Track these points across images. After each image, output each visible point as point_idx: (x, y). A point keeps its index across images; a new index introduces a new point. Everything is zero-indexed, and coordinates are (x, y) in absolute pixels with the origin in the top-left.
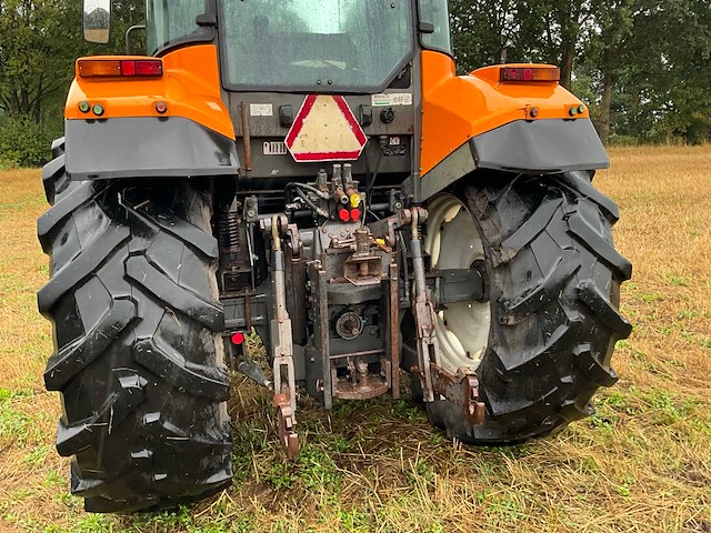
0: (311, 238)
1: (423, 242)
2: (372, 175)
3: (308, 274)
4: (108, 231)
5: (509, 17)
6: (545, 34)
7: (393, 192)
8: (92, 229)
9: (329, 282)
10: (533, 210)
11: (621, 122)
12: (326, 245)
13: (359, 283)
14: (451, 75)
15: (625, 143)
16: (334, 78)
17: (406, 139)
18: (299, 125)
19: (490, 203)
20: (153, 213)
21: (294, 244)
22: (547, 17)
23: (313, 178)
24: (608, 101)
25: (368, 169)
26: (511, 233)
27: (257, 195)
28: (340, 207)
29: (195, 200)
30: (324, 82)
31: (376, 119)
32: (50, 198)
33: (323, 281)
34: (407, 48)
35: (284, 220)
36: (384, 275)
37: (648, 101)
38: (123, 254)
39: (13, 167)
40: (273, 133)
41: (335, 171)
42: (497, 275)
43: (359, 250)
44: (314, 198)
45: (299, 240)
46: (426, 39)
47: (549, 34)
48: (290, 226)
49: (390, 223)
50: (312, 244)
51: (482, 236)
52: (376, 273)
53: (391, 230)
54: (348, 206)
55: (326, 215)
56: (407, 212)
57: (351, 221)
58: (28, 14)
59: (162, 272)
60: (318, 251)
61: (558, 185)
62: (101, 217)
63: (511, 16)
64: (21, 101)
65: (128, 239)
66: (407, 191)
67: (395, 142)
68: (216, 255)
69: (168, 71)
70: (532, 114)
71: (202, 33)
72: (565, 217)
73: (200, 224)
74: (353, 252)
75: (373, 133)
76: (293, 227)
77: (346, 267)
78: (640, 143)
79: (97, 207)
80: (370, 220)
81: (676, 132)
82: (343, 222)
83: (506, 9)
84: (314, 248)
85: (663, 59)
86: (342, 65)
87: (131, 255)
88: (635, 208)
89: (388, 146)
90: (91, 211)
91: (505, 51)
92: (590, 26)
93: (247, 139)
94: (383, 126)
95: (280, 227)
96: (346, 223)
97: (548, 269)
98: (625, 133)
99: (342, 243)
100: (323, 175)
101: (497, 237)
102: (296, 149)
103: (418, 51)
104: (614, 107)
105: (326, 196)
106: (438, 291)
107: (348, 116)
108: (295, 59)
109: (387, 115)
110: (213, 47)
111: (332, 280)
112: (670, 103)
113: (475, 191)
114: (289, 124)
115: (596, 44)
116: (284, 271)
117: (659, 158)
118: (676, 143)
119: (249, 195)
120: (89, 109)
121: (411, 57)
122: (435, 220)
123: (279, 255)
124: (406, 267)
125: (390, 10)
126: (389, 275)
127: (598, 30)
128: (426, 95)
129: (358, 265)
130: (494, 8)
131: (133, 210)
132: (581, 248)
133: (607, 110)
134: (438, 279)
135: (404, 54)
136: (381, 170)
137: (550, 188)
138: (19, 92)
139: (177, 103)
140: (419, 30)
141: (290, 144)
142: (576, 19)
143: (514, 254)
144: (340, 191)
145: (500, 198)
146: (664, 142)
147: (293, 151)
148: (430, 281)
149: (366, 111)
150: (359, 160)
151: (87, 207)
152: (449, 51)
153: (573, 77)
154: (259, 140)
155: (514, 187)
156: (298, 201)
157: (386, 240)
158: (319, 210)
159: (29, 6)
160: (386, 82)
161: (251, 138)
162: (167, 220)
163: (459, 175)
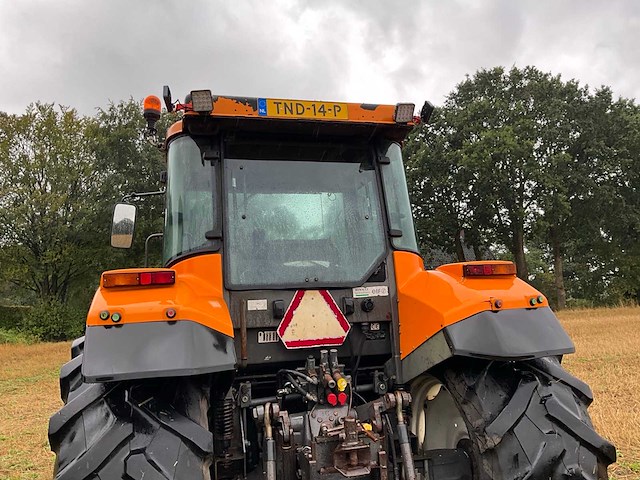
0: (301, 422)
1: (408, 424)
2: (357, 357)
3: (299, 462)
4: (114, 429)
5: (463, 205)
6: (496, 217)
7: (377, 373)
8: (98, 428)
9: (319, 472)
10: (511, 394)
11: (575, 287)
12: (316, 434)
13: (349, 474)
14: (421, 270)
15: (582, 306)
16: (319, 275)
17: (385, 325)
18: (290, 316)
19: (469, 388)
20: (154, 410)
21: (285, 432)
22: (495, 204)
23: (302, 363)
24: (560, 270)
25: (352, 352)
26: (493, 418)
27: (251, 380)
28: (328, 391)
29: (195, 395)
30: (312, 279)
31: (357, 309)
32: (64, 396)
33: (313, 471)
34: (380, 250)
35: (276, 407)
36: (374, 463)
37: (596, 268)
38: (125, 452)
39: (36, 342)
40: (267, 324)
41: (322, 357)
42: (485, 461)
43: (348, 438)
44: (304, 383)
45: (290, 427)
46: (397, 242)
47: (499, 217)
48: (282, 413)
49: (376, 407)
50: (301, 429)
51: (465, 419)
52: (365, 462)
53: (377, 413)
54: (335, 390)
55: (315, 399)
56: (391, 396)
57: (339, 405)
58: (67, 215)
59: (159, 470)
60: (308, 437)
61: (531, 369)
62: (108, 415)
63: (465, 204)
64: (51, 284)
65: (131, 436)
66: (390, 372)
67: (375, 327)
68: (211, 450)
69: (179, 276)
70: (497, 306)
71: (209, 244)
72: (543, 401)
73: (197, 419)
74: (342, 441)
75: (355, 320)
76: (284, 414)
77: (335, 457)
78: (596, 306)
79: (106, 405)
80: (357, 403)
81: (627, 295)
82: (331, 406)
83: (460, 198)
84: (304, 434)
85: (602, 233)
86: (326, 264)
87: (133, 453)
88: (603, 369)
89: (369, 331)
90: (99, 409)
91: (462, 232)
92: (533, 210)
93: (244, 331)
94: (365, 314)
95: (271, 415)
96: (334, 407)
97: (534, 455)
98: (580, 297)
99: (330, 430)
100: (312, 361)
101: (479, 422)
102: (287, 337)
103: (391, 251)
104: (567, 275)
105: (315, 381)
106: (427, 474)
107: (333, 307)
108: (287, 261)
109: (367, 305)
110: (219, 256)
111: (322, 470)
112: (616, 270)
113: (454, 375)
114: (280, 316)
115: (542, 223)
116: (275, 461)
117: (616, 319)
118: (629, 305)
119: (244, 381)
120: (108, 317)
121: (384, 257)
122: (417, 400)
123: (271, 442)
124: (394, 450)
125: (365, 221)
126: (378, 463)
127: (542, 212)
128: (400, 287)
129: (348, 454)
130: (449, 199)
131: (138, 408)
132: (562, 432)
133: (561, 278)
134: (426, 462)
135: (379, 255)
136: (364, 353)
137: (523, 373)
138: (50, 276)
139: (185, 308)
140: (390, 235)
141: (282, 334)
142: (521, 204)
143: (499, 440)
144: (328, 376)
145: (477, 383)
146: (617, 303)
147: (284, 339)
148: (418, 464)
149: (349, 302)
150: (344, 345)
151: (97, 406)
152: (416, 250)
153: (526, 250)
154: (253, 331)
155: (489, 373)
156: (289, 386)
157: (373, 425)
158: (308, 395)
159: (68, 209)
160: (364, 278)
161: (248, 329)
162: (168, 416)
163: (437, 361)
